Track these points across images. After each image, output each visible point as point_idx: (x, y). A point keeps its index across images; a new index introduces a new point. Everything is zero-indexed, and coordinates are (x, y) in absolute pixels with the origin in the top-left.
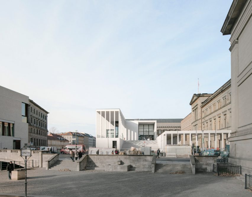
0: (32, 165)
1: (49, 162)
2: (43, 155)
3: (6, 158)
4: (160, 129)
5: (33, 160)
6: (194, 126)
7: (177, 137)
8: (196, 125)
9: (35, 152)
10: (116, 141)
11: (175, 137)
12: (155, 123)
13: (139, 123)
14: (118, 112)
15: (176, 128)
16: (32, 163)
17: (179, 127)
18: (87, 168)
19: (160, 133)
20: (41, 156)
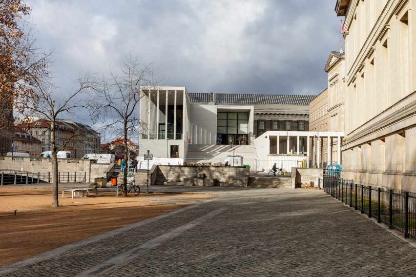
0: (67, 179)
1: (107, 173)
2: (91, 165)
3: (22, 170)
4: (263, 118)
5: (68, 173)
6: (332, 116)
7: (286, 141)
8: (334, 115)
9: (70, 161)
10: (177, 147)
11: (283, 140)
12: (250, 110)
13: (218, 109)
14: (182, 91)
15: (298, 116)
16: (67, 176)
17: (306, 115)
18: (158, 183)
19: (262, 127)
20: (89, 167)
